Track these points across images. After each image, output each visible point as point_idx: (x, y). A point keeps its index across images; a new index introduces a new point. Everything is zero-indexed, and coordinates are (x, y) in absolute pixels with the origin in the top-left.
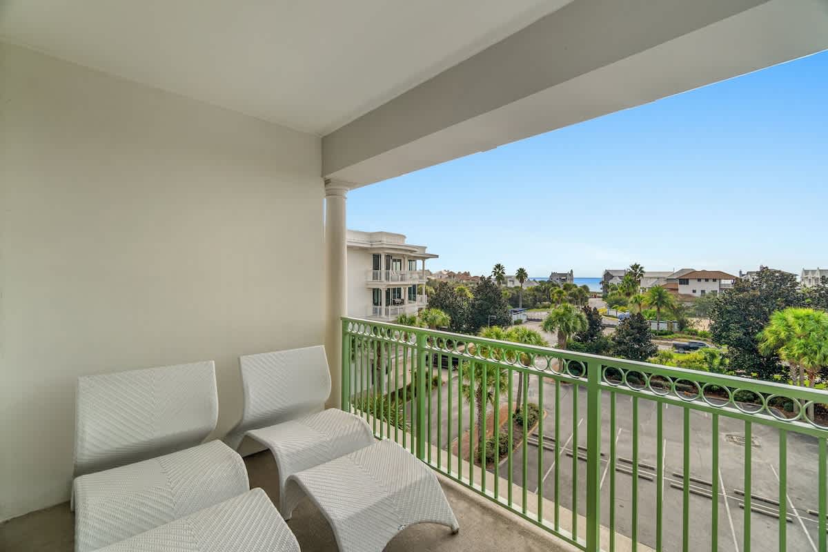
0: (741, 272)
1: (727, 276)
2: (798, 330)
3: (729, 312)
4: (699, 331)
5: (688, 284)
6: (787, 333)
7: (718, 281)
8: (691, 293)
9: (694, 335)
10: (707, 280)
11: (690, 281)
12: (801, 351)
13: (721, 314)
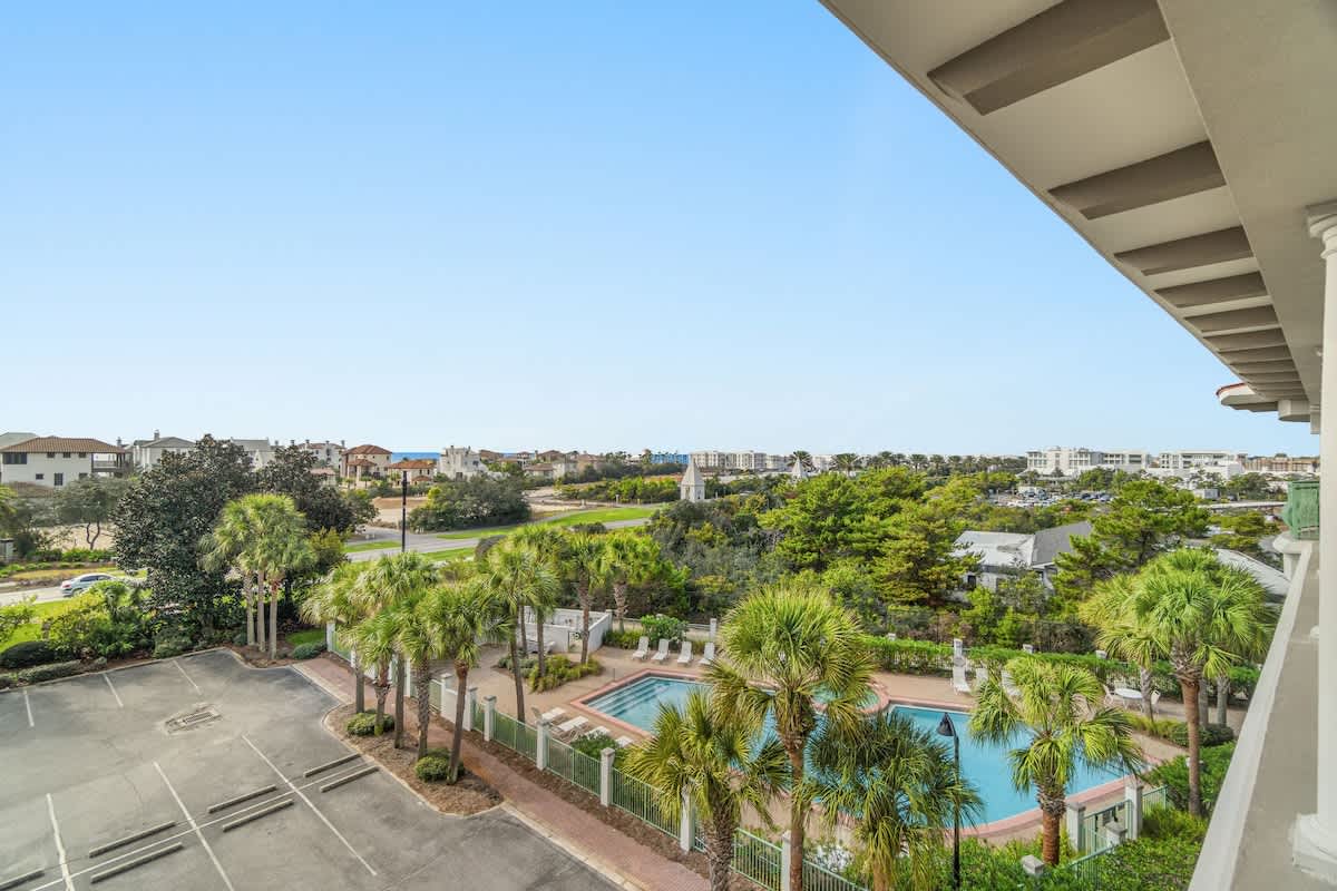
0: (119, 441)
1: (105, 448)
2: (260, 525)
3: (153, 509)
4: (64, 552)
5: (24, 462)
6: (246, 532)
7: (89, 456)
8: (32, 479)
9: (54, 560)
10: (67, 455)
11: (29, 457)
12: (266, 555)
13: (138, 515)
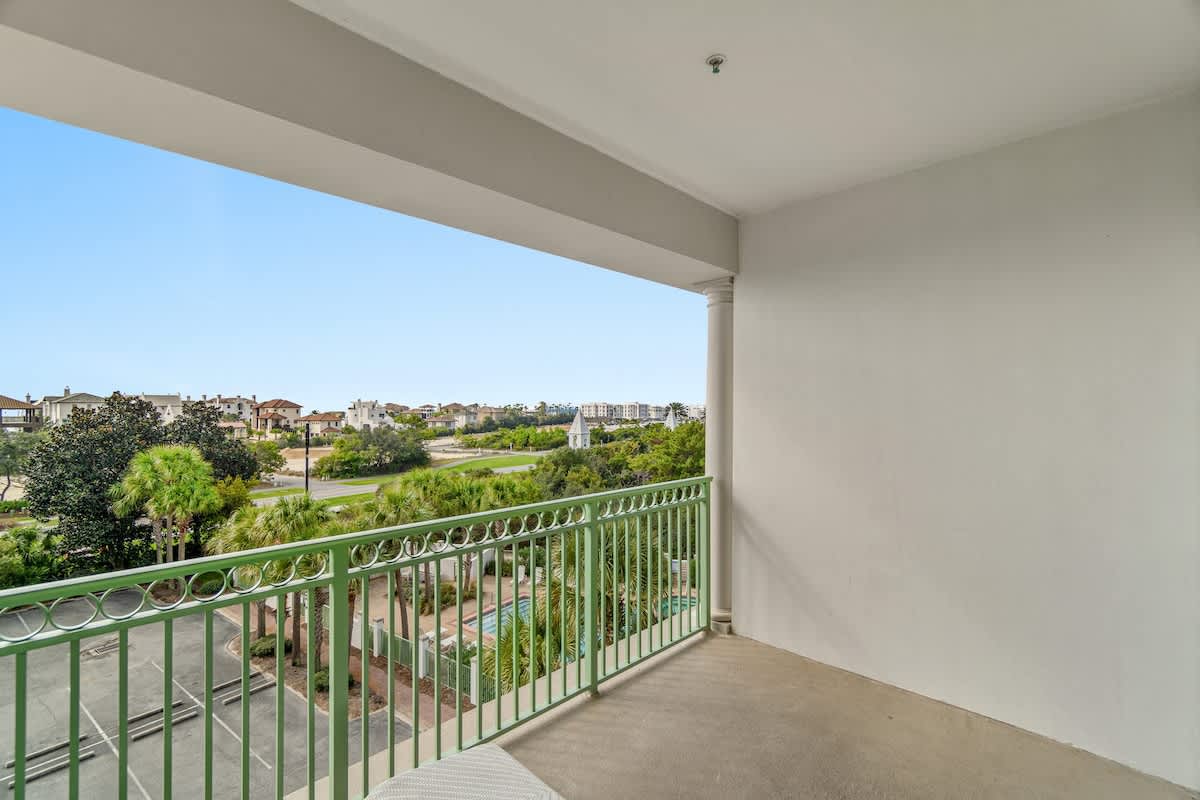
0: (29, 397)
1: (14, 404)
2: (168, 474)
3: (64, 461)
6: (155, 480)
12: (173, 501)
